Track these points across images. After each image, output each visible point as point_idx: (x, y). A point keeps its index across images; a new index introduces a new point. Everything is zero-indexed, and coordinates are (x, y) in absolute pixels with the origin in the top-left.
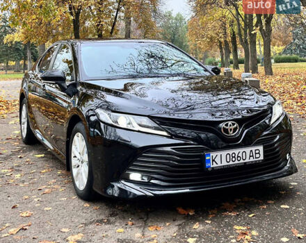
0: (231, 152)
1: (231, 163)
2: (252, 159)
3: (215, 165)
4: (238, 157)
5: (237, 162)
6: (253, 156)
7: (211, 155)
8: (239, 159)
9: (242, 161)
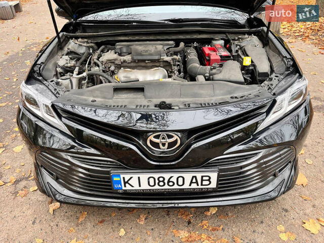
0: (156, 176)
1: (157, 187)
2: (194, 186)
3: (128, 187)
4: (169, 181)
5: (166, 187)
6: (197, 182)
7: (122, 176)
8: (171, 184)
9: (176, 187)
